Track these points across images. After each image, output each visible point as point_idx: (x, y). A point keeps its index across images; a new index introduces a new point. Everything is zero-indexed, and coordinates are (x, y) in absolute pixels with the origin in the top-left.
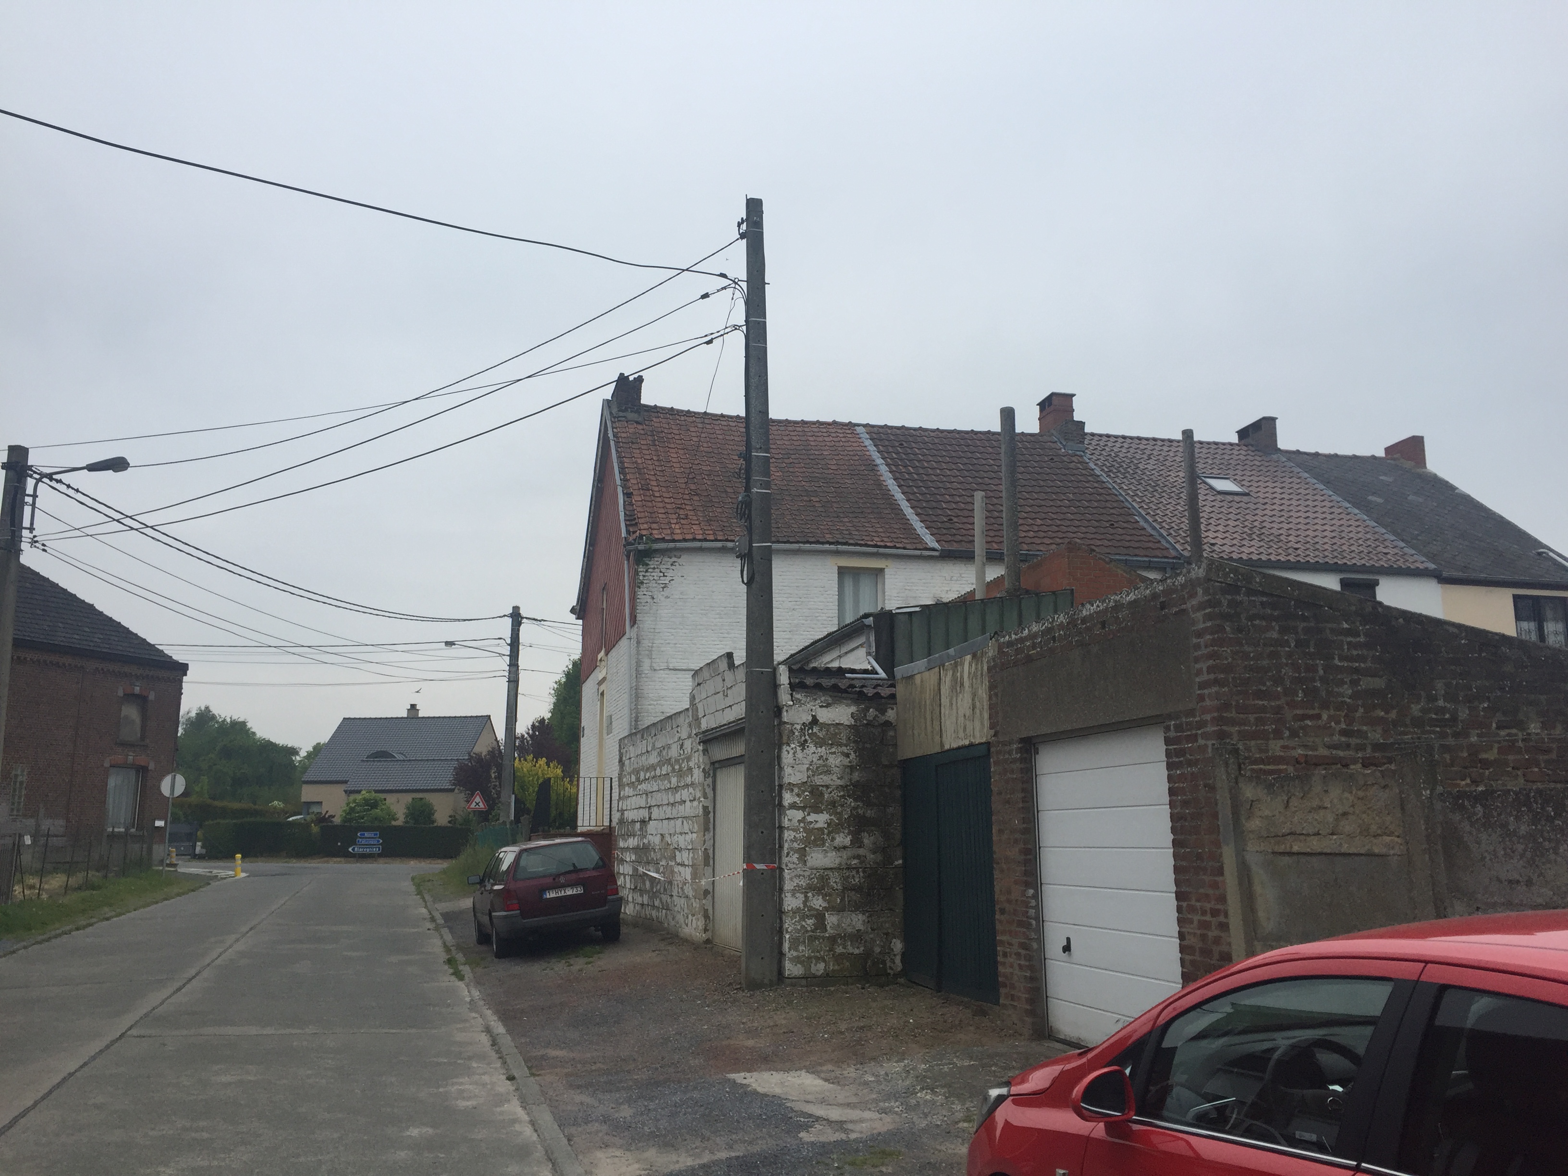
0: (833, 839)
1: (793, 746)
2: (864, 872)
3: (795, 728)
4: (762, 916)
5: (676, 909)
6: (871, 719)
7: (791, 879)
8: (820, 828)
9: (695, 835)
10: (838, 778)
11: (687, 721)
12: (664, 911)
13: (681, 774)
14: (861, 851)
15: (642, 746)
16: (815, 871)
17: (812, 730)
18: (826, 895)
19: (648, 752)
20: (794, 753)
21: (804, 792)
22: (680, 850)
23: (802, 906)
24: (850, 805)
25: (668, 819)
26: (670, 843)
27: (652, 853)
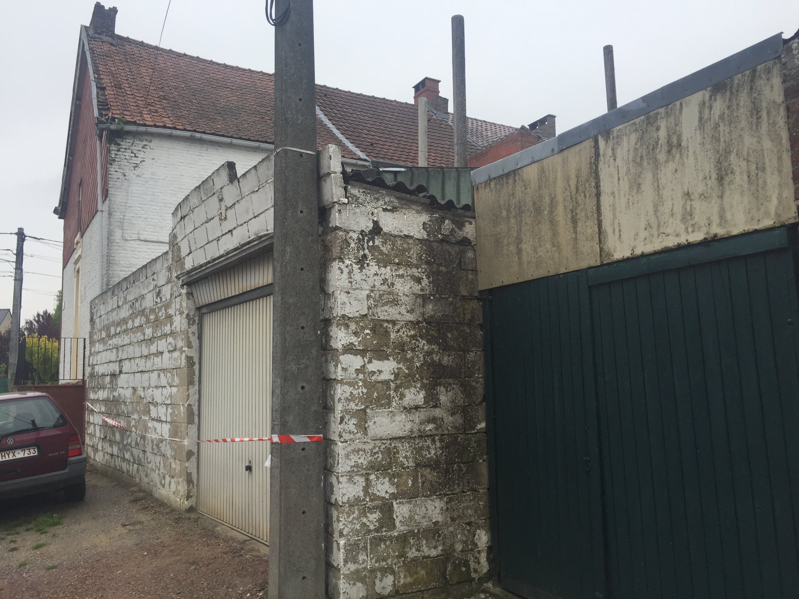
0: (402, 396)
1: (347, 262)
2: (441, 440)
3: (351, 238)
4: (304, 512)
5: (150, 466)
6: (447, 233)
7: (347, 456)
8: (386, 381)
9: (174, 390)
10: (408, 312)
11: (166, 265)
12: (135, 466)
13: (157, 323)
14: (437, 412)
15: (112, 303)
16: (378, 443)
17: (374, 242)
18: (394, 476)
19: (119, 307)
20: (350, 273)
21: (363, 328)
22: (156, 404)
23: (361, 494)
24: (423, 349)
25: (142, 372)
26: (142, 396)
27: (123, 406)
